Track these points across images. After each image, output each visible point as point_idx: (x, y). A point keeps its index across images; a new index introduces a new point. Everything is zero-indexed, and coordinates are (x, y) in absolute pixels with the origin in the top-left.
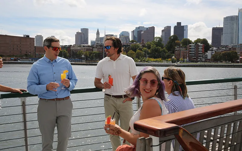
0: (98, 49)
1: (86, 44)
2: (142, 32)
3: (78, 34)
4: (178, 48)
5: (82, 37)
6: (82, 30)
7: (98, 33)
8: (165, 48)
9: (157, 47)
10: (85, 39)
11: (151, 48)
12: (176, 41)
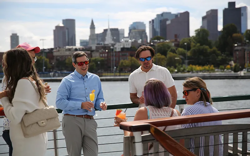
0: (101, 53)
1: (72, 45)
2: (168, 22)
3: (58, 29)
4: (240, 46)
5: (64, 34)
6: (65, 21)
7: (93, 27)
8: (214, 48)
9: (202, 47)
10: (70, 37)
11: (192, 49)
12: (235, 35)
